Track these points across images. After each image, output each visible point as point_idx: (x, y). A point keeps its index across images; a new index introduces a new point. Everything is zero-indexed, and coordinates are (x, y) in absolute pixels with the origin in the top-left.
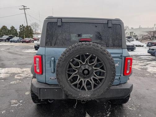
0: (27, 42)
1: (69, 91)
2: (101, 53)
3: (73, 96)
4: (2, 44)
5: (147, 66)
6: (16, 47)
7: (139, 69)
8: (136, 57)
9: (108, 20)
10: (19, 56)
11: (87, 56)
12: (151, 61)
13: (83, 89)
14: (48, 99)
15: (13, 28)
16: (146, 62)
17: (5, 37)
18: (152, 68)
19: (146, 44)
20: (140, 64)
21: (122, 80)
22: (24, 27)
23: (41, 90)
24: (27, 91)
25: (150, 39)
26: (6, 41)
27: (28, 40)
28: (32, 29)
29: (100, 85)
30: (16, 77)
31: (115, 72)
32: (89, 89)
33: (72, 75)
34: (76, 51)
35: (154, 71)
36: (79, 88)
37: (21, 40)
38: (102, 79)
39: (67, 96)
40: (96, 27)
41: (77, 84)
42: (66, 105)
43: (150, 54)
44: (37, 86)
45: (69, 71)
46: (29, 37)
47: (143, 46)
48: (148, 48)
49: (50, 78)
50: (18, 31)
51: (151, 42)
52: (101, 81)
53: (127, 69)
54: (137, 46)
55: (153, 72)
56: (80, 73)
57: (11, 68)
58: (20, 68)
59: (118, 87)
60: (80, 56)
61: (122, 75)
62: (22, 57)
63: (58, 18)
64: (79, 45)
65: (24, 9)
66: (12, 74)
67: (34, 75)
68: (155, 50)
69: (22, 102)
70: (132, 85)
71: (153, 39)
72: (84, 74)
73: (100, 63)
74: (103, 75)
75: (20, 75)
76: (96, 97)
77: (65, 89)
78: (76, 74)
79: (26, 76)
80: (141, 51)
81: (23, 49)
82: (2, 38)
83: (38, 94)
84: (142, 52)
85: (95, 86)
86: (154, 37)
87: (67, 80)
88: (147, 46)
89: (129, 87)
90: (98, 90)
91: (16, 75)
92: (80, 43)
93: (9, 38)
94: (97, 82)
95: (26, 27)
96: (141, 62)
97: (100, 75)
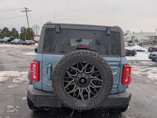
0: (28, 44)
1: (65, 100)
2: (99, 62)
3: (69, 105)
4: (3, 46)
5: (148, 73)
6: (17, 49)
7: (139, 75)
8: (137, 62)
9: (107, 28)
10: (19, 59)
11: (84, 64)
12: (152, 66)
13: (80, 98)
14: (43, 107)
15: (14, 29)
16: (147, 68)
17: (6, 39)
18: (153, 74)
19: (147, 49)
20: (141, 70)
21: (121, 89)
22: (25, 29)
23: (37, 97)
24: (24, 96)
25: (152, 44)
26: (7, 43)
27: (29, 42)
28: (33, 31)
29: (97, 95)
30: (14, 81)
31: (112, 81)
32: (86, 98)
33: (68, 83)
34: (73, 59)
35: (155, 78)
36: (76, 97)
37: (22, 42)
38: (100, 88)
39: (63, 105)
40: (95, 34)
41: (73, 92)
42: (63, 112)
43: (151, 60)
44: (33, 93)
45: (65, 79)
46: (30, 39)
47: (144, 51)
48: (149, 54)
49: (47, 85)
50: (20, 32)
51: (153, 47)
52: (98, 91)
53: (125, 78)
54: (138, 51)
55: (153, 79)
56: (77, 82)
57: (10, 71)
58: (19, 71)
59: (116, 96)
60: (77, 64)
61: (120, 84)
62: (22, 60)
63: (57, 25)
64: (76, 54)
65: (26, 11)
66: (10, 77)
67: (31, 81)
68: (156, 56)
69: (18, 108)
70: (130, 94)
71: (154, 44)
72: (81, 83)
73: (97, 71)
74: (100, 85)
75: (19, 78)
76: (92, 106)
77: (61, 98)
78: (72, 82)
79: (25, 80)
80: (142, 56)
81: (24, 51)
82: (3, 40)
83: (33, 101)
84: (143, 58)
85: (92, 95)
86: (155, 42)
87: (63, 89)
88: (149, 51)
89: (127, 97)
90: (95, 100)
91: (14, 79)
92: (78, 51)
93: (10, 39)
94: (94, 91)
95: (27, 29)
96: (141, 68)
97: (97, 84)
